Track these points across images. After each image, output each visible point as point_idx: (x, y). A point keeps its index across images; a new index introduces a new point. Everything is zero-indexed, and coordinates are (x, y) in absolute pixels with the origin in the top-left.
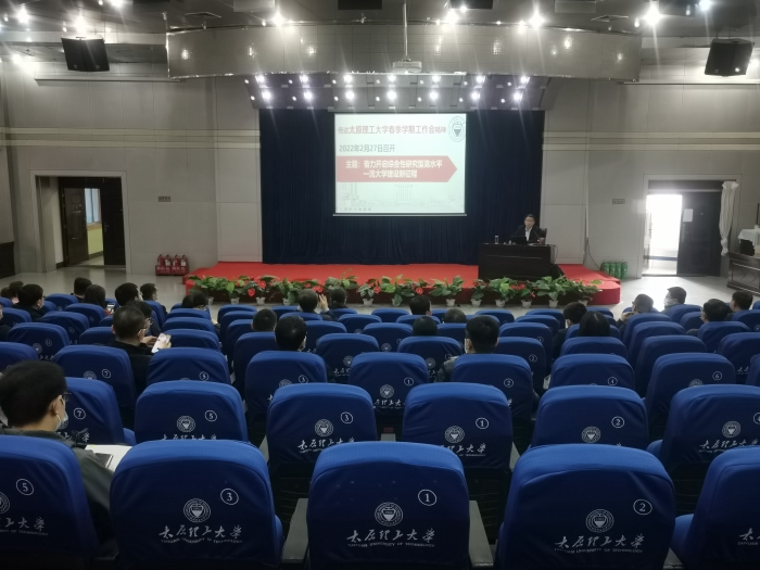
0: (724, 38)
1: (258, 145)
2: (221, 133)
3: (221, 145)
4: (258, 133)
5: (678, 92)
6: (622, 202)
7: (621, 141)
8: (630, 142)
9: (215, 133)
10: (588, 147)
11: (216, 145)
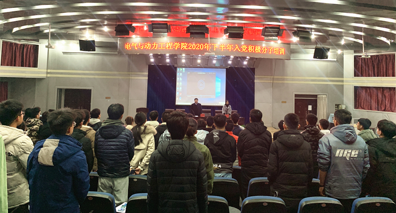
0: (319, 46)
1: (147, 78)
2: (133, 73)
3: (132, 78)
4: (147, 73)
5: (303, 63)
6: (285, 102)
7: (283, 80)
8: (287, 80)
9: (131, 73)
10: (272, 81)
11: (130, 78)
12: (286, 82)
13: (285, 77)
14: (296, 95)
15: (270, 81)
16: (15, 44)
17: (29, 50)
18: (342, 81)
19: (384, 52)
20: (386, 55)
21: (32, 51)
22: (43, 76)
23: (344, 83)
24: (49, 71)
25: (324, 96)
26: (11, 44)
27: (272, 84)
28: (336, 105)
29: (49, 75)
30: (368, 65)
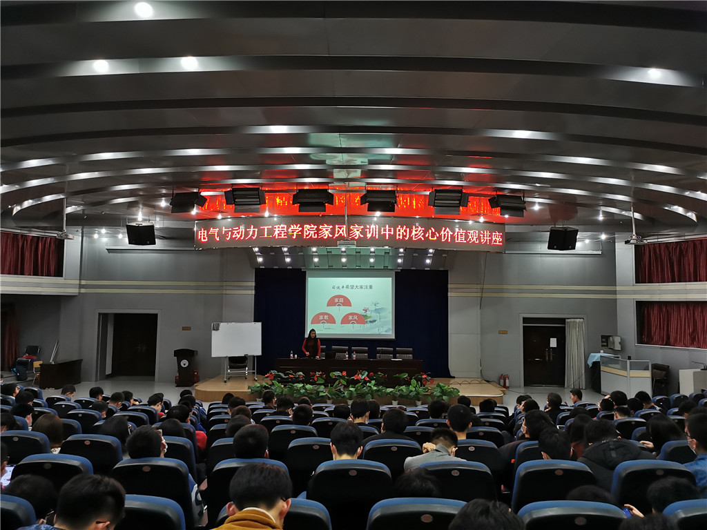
0: (559, 226)
1: (253, 292)
2: (228, 283)
3: (228, 292)
4: (253, 284)
5: (538, 259)
6: (505, 332)
7: (502, 291)
8: (508, 291)
9: (225, 283)
10: (479, 295)
11: (224, 292)
12: (506, 295)
13: (505, 287)
14: (524, 319)
15: (475, 295)
16: (22, 236)
17: (47, 245)
18: (615, 292)
19: (690, 236)
20: (693, 241)
21: (53, 247)
22: (73, 291)
23: (618, 296)
24: (83, 282)
25: (578, 320)
26: (16, 235)
27: (479, 299)
28: (603, 337)
29: (83, 291)
30: (661, 259)
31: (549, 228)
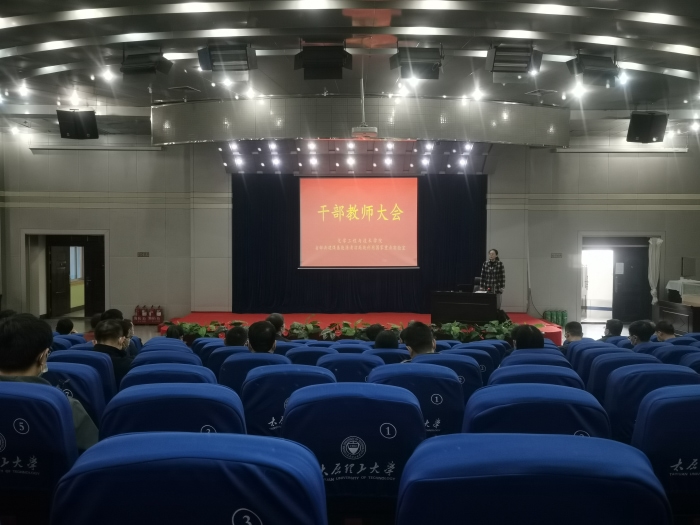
0: (642, 110)
1: (230, 206)
2: (196, 195)
3: (197, 206)
4: (230, 195)
6: (559, 256)
9: (192, 195)
10: (527, 207)
11: (192, 206)
12: (562, 207)
13: (560, 196)
14: (584, 238)
15: (522, 207)
27: (527, 213)
28: (683, 260)
31: (629, 113)
